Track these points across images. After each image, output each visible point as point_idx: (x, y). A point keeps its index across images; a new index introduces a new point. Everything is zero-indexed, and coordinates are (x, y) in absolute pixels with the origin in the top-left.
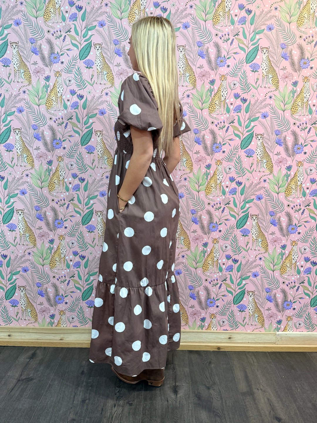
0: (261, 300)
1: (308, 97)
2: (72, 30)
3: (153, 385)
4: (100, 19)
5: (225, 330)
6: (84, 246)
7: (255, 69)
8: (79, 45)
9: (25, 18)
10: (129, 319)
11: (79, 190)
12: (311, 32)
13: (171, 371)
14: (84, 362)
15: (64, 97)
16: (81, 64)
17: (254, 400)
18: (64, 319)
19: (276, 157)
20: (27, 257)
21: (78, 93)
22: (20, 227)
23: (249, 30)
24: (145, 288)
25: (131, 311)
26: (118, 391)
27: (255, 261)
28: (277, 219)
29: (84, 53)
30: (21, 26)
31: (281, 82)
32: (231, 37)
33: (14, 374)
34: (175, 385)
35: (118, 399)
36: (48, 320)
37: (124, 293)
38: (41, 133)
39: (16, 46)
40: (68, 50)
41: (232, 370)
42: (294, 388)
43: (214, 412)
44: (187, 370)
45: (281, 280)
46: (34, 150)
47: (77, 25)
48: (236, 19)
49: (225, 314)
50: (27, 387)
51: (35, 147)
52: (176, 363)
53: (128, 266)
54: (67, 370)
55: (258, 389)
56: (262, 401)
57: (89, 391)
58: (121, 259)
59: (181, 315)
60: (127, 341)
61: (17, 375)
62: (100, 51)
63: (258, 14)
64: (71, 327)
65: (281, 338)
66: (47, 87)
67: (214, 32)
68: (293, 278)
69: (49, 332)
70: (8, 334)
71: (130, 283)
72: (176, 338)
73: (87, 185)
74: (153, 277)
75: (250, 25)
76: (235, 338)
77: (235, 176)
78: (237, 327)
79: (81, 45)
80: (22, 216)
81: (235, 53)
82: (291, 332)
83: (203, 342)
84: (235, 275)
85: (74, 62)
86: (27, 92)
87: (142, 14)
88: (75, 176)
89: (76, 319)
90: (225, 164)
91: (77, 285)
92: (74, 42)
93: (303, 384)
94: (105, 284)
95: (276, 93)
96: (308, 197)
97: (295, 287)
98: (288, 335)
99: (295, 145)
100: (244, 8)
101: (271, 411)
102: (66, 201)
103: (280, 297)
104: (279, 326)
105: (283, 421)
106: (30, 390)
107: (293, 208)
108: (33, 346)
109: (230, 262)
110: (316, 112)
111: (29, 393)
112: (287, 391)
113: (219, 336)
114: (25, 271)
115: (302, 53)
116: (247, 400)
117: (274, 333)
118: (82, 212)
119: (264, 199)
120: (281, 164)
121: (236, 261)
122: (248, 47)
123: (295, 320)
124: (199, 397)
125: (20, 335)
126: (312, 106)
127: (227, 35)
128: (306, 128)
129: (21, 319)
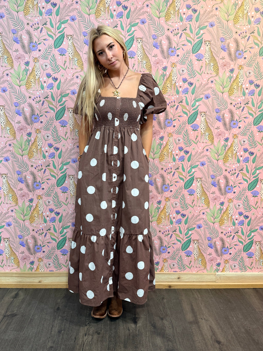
0: (204, 246)
1: (242, 81)
2: (48, 23)
4: (71, 14)
5: (175, 272)
6: (59, 204)
7: (199, 58)
8: (54, 36)
9: (7, 12)
11: (54, 158)
12: (245, 28)
14: (59, 300)
16: (56, 52)
17: (199, 327)
18: (42, 265)
19: (216, 131)
20: (10, 213)
21: (53, 76)
22: (4, 189)
23: (194, 26)
26: (88, 323)
27: (199, 215)
28: (216, 181)
29: (58, 42)
30: (5, 19)
32: (180, 32)
34: (135, 317)
35: (88, 329)
36: (29, 266)
38: (21, 109)
40: (45, 40)
41: (180, 304)
42: (230, 317)
43: (167, 337)
45: (220, 231)
47: (52, 19)
48: (184, 16)
49: (175, 259)
50: (12, 322)
51: (16, 121)
54: (45, 307)
55: (202, 319)
56: (206, 328)
57: (64, 323)
61: (3, 312)
63: (202, 13)
64: (48, 272)
65: (220, 278)
66: (27, 71)
67: (166, 27)
68: (230, 229)
69: (29, 276)
73: (61, 153)
75: (195, 22)
76: (182, 278)
77: (183, 146)
78: (184, 269)
79: (56, 36)
80: (6, 179)
81: (183, 45)
82: (228, 273)
84: (183, 226)
85: (49, 50)
86: (10, 75)
87: (106, 11)
88: (50, 146)
89: (52, 264)
90: (175, 136)
91: (52, 237)
92: (49, 33)
93: (238, 314)
95: (217, 78)
96: (241, 163)
97: (231, 236)
98: (226, 275)
99: (232, 121)
100: (191, 8)
101: (213, 336)
102: (43, 167)
103: (219, 244)
104: (218, 268)
105: (222, 343)
106: (14, 324)
107: (229, 173)
108: (16, 287)
109: (179, 217)
110: (249, 94)
111: (14, 326)
112: (225, 320)
113: (170, 277)
114: (9, 225)
115: (238, 46)
116: (193, 327)
117: (214, 273)
118: (57, 176)
119: (206, 165)
120: (220, 136)
121: (184, 215)
122: (194, 40)
123: (231, 262)
124: (154, 326)
125: (5, 278)
126: (245, 89)
127: (177, 30)
128: (240, 107)
129: (6, 266)
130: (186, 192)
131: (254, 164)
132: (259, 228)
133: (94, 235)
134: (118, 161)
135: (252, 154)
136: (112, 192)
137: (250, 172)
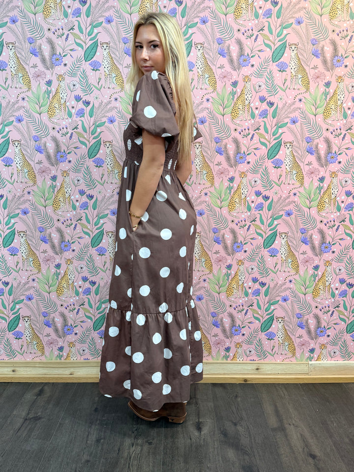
0: (291, 326)
1: (342, 99)
2: (76, 28)
3: (174, 421)
4: (107, 14)
5: (252, 360)
6: (94, 270)
7: (282, 68)
8: (84, 45)
10: (148, 348)
11: (87, 209)
12: (345, 25)
13: (194, 405)
14: (97, 398)
15: (68, 104)
16: (87, 66)
17: (286, 436)
18: (74, 351)
20: (31, 284)
23: (275, 24)
24: (164, 314)
25: (149, 339)
26: (135, 429)
27: (284, 284)
28: (308, 237)
29: (90, 54)
30: (18, 24)
32: (256, 33)
33: (21, 412)
34: (199, 421)
35: (136, 438)
36: (56, 353)
37: (141, 320)
38: (43, 145)
39: (13, 46)
40: (71, 50)
41: (260, 404)
42: (329, 423)
43: (242, 449)
44: (211, 404)
45: (314, 305)
47: (81, 22)
48: (260, 11)
49: (252, 342)
50: (35, 427)
52: (198, 397)
53: (145, 291)
54: (79, 408)
55: (290, 424)
56: (295, 437)
57: (103, 430)
58: (136, 283)
59: (203, 345)
60: (146, 372)
61: (24, 414)
62: (107, 51)
63: (285, 6)
64: (82, 360)
65: (314, 368)
67: (236, 27)
68: (327, 302)
69: (57, 366)
70: (13, 369)
71: (147, 309)
72: (199, 368)
74: (173, 302)
75: (276, 19)
76: (263, 369)
78: (265, 357)
79: (86, 45)
80: (24, 238)
81: (260, 51)
82: (325, 362)
83: (228, 374)
84: (262, 299)
85: (78, 63)
86: (26, 99)
87: (154, 8)
88: (82, 193)
89: (87, 351)
90: (250, 176)
91: (87, 314)
92: (78, 41)
93: (340, 418)
94: (120, 311)
95: (307, 95)
96: (343, 211)
98: (323, 365)
101: (305, 448)
102: (73, 221)
103: (312, 323)
104: (312, 355)
105: (318, 458)
106: (38, 430)
107: (326, 225)
109: (257, 286)
110: (352, 115)
111: (38, 433)
112: (321, 425)
113: (246, 367)
114: (30, 299)
115: (335, 49)
116: (278, 436)
117: (306, 362)
118: (91, 233)
119: (294, 215)
120: (312, 175)
121: (263, 284)
122: (274, 44)
123: (329, 348)
124: (225, 434)
125: (26, 369)
126: (346, 110)
127: (250, 30)
128: (340, 135)
129: (26, 352)
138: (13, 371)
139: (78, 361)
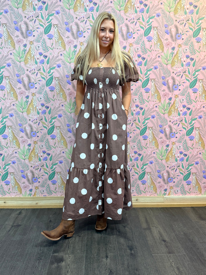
0: (154, 177)
1: (181, 56)
2: (40, 16)
4: (56, 9)
5: (134, 196)
6: (49, 147)
7: (150, 40)
9: (10, 8)
11: (45, 114)
12: (182, 17)
14: (51, 216)
15: (35, 57)
16: (45, 37)
17: (151, 232)
18: (38, 191)
19: (163, 93)
20: (15, 155)
21: (44, 54)
22: (10, 137)
23: (146, 16)
27: (151, 154)
28: (163, 129)
29: (47, 30)
30: (8, 13)
31: (165, 48)
32: (136, 21)
33: (9, 223)
36: (28, 192)
38: (21, 79)
39: (5, 26)
40: (37, 28)
41: (138, 217)
42: (174, 226)
43: (128, 238)
45: (166, 166)
46: (17, 90)
48: (138, 10)
49: (134, 186)
50: (18, 230)
51: (18, 88)
55: (153, 227)
61: (11, 224)
62: (57, 29)
63: (151, 7)
64: (42, 196)
65: (167, 199)
66: (25, 51)
67: (125, 18)
68: (173, 164)
69: (29, 200)
70: (4, 201)
73: (51, 110)
75: (146, 14)
76: (139, 200)
78: (141, 193)
79: (45, 25)
80: (11, 130)
81: (138, 30)
82: (173, 196)
84: (140, 163)
85: (41, 35)
86: (13, 54)
87: (82, 6)
88: (43, 105)
89: (45, 191)
90: (133, 97)
91: (45, 171)
92: (41, 23)
93: (179, 223)
95: (163, 54)
96: (181, 116)
97: (174, 169)
98: (171, 198)
99: (174, 85)
100: (143, 3)
102: (37, 121)
103: (165, 175)
104: (165, 192)
105: (167, 242)
107: (172, 123)
108: (19, 208)
109: (137, 156)
110: (186, 65)
111: (19, 232)
114: (14, 163)
115: (177, 30)
117: (163, 196)
118: (47, 127)
119: (156, 117)
120: (165, 96)
121: (140, 155)
122: (145, 27)
123: (175, 188)
124: (119, 231)
125: (11, 202)
126: (183, 62)
127: (133, 19)
128: (180, 75)
129: (12, 192)
130: (141, 138)
131: (191, 116)
132: (195, 163)
133: (86, 169)
134: (103, 114)
135: (189, 109)
136: (100, 137)
137: (188, 122)
138: (5, 203)
139: (40, 197)
